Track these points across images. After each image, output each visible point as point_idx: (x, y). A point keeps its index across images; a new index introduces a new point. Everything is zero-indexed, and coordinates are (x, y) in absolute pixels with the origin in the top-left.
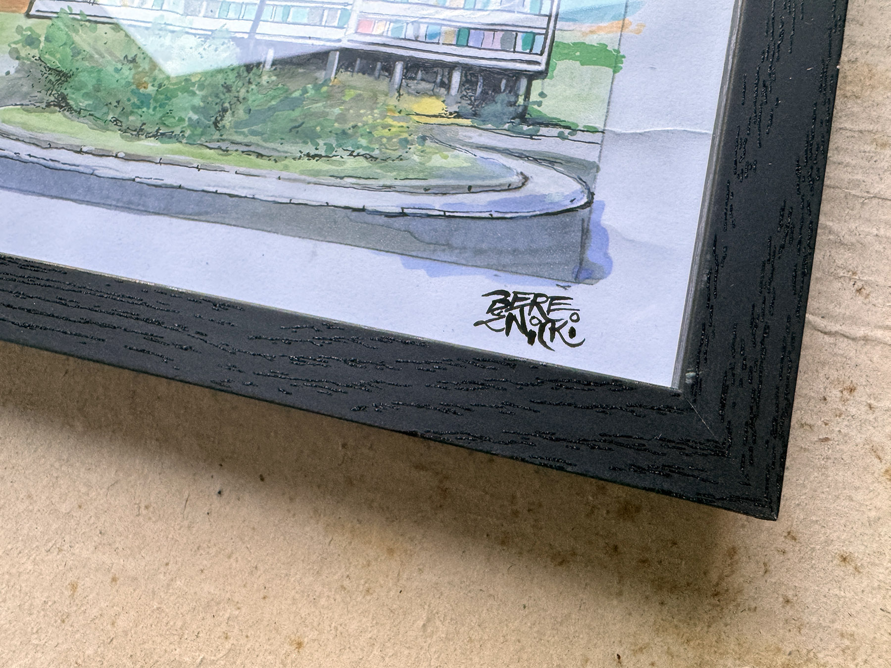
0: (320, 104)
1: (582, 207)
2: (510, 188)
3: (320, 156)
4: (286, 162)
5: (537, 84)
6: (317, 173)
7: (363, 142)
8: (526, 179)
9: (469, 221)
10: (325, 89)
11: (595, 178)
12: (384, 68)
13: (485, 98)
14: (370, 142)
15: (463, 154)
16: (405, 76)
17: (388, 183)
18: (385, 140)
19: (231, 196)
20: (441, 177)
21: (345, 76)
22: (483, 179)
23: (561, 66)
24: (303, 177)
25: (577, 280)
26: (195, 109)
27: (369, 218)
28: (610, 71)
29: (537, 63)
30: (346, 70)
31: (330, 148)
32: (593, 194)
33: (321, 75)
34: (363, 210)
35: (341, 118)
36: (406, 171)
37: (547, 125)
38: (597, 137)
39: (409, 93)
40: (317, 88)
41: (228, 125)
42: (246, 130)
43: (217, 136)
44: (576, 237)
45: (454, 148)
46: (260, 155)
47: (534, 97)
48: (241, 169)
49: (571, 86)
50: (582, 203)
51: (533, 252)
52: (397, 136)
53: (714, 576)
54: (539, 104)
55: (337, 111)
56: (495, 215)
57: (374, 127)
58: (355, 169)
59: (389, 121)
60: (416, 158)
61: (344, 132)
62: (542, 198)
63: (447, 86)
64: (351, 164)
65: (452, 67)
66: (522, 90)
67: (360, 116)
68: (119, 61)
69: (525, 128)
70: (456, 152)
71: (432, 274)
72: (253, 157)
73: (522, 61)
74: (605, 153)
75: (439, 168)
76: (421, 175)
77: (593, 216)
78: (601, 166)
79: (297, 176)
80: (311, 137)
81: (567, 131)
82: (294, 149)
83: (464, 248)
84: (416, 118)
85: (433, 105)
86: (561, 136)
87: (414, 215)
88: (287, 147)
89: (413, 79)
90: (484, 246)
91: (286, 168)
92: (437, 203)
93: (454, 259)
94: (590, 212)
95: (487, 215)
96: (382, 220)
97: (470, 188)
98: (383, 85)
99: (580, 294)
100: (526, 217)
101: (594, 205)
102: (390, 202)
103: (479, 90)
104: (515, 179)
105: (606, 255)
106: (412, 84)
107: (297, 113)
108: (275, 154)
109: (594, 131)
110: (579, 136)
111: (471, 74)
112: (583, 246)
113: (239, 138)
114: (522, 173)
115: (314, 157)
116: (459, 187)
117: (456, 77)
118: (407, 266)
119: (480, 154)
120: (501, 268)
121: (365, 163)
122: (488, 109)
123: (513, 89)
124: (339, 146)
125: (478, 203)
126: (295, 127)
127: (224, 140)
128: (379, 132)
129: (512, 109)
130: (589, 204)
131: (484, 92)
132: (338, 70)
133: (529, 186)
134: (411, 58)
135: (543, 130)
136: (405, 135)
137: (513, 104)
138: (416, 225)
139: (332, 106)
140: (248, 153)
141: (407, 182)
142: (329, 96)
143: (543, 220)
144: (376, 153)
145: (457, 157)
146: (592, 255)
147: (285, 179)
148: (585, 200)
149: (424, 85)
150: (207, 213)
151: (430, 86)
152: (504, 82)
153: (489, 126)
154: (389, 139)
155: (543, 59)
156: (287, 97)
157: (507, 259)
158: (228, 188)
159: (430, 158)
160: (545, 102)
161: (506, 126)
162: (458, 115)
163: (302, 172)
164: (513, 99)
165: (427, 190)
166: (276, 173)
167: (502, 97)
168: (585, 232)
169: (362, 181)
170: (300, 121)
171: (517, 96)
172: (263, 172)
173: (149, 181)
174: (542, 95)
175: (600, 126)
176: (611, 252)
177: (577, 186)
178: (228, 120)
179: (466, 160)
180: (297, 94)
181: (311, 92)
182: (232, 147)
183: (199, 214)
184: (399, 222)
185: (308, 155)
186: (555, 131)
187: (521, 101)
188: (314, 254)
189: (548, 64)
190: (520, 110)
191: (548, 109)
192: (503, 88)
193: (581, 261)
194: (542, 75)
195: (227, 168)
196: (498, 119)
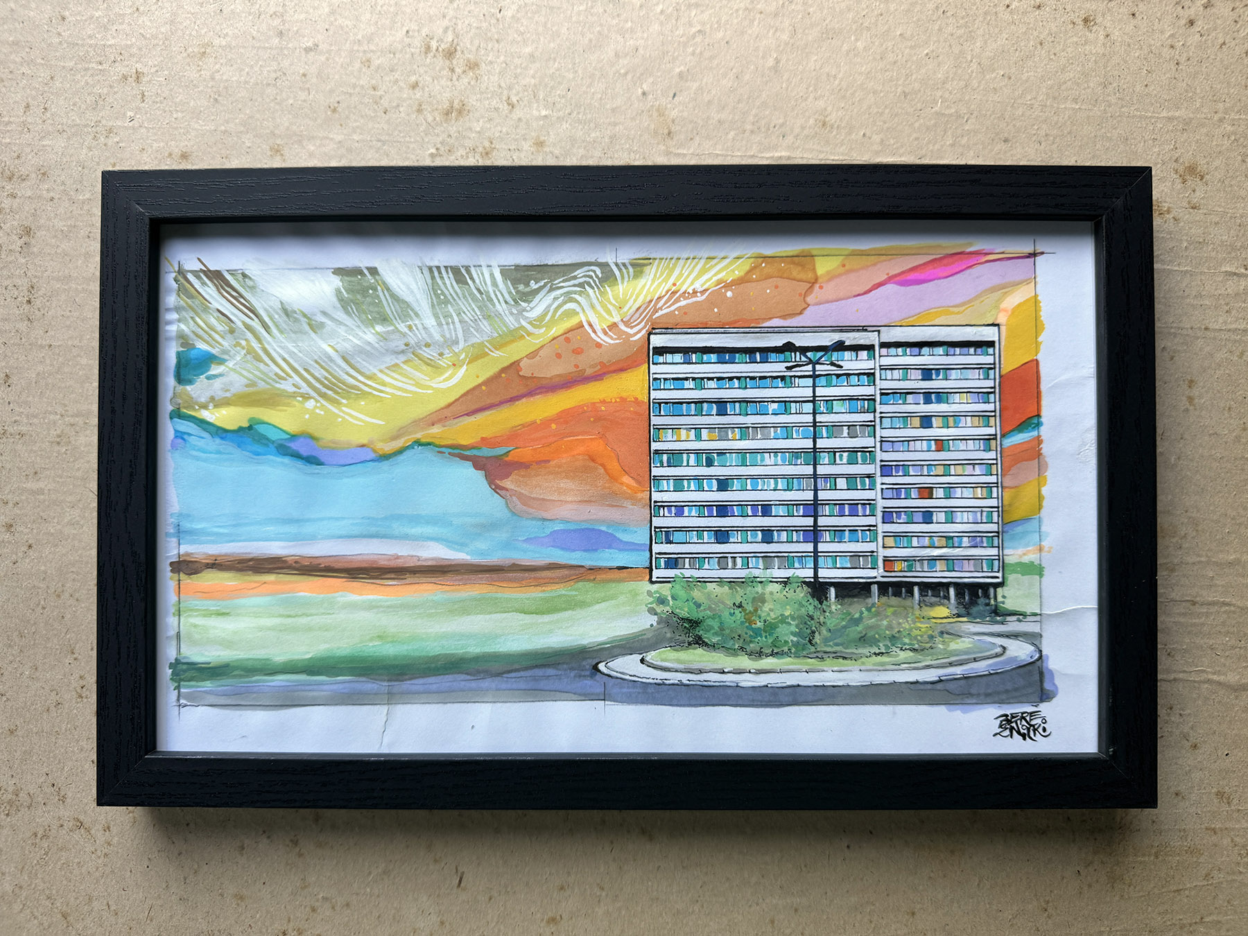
0: (873, 620)
1: (1037, 660)
2: (997, 656)
3: (883, 653)
4: (863, 660)
5: (999, 590)
6: (883, 664)
7: (906, 640)
8: (1004, 648)
9: (980, 679)
10: (873, 609)
11: (1041, 642)
12: (907, 592)
13: (973, 602)
14: (911, 640)
15: (967, 640)
16: (921, 595)
17: (927, 663)
18: (919, 638)
19: (834, 686)
20: (957, 655)
21: (884, 599)
22: (981, 652)
23: (1011, 578)
24: (875, 668)
25: (1042, 701)
26: (792, 633)
27: (922, 687)
28: (1038, 577)
29: (997, 577)
30: (884, 595)
31: (886, 646)
32: (1041, 651)
33: (869, 601)
34: (917, 682)
35: (890, 627)
36: (936, 655)
37: (1010, 615)
38: (1038, 618)
39: (926, 605)
40: (869, 609)
41: (818, 642)
42: (831, 643)
43: (813, 649)
44: (1037, 677)
45: (961, 637)
46: (844, 658)
47: (1000, 599)
48: (835, 669)
49: (1019, 589)
50: (1036, 657)
51: (1016, 690)
52: (926, 632)
53: (1118, 819)
54: (1003, 603)
55: (885, 623)
56: (992, 672)
57: (911, 630)
58: (906, 658)
59: (919, 625)
60: (941, 646)
61: (894, 637)
62: (1014, 659)
63: (947, 597)
64: (903, 655)
65: (947, 585)
66: (992, 595)
67: (900, 624)
68: (731, 607)
69: (998, 618)
70: (963, 639)
71: (964, 712)
72: (841, 660)
73: (988, 577)
74: (1044, 626)
75: (955, 650)
76: (946, 656)
77: (1044, 664)
78: (1043, 634)
79: (871, 667)
80: (874, 642)
81: (1021, 617)
82: (865, 651)
83: (979, 695)
84: (934, 621)
85: (942, 611)
86: (1019, 621)
87: (947, 680)
88: (860, 651)
89: (927, 596)
90: (990, 691)
91: (863, 663)
92: (958, 671)
93: (974, 701)
94: (1042, 662)
95: (987, 673)
96: (929, 686)
97: (975, 659)
98: (908, 602)
99: (1044, 708)
100: (1008, 671)
101: (1043, 658)
102: (931, 675)
103: (967, 598)
104: (999, 650)
105: (1054, 684)
106: (926, 599)
107: (860, 628)
108: (854, 656)
109: (1035, 615)
110: (1029, 618)
111: (961, 588)
112: (1041, 681)
113: (828, 649)
114: (1001, 646)
115: (879, 654)
116: (969, 659)
117: (952, 591)
118: (950, 710)
119: (976, 638)
120: (1001, 702)
121: (911, 654)
122: (974, 610)
123: (987, 596)
124: (893, 645)
125: (981, 667)
126: (862, 637)
127: (818, 652)
128: (916, 632)
129: (988, 608)
130: (1041, 657)
131: (971, 599)
132: (879, 596)
133: (1008, 652)
134: (923, 583)
135: (1009, 618)
136: (930, 632)
137: (988, 604)
138: (951, 686)
139: (881, 620)
140: (837, 658)
141: (938, 662)
142: (878, 614)
143: (1018, 671)
144: (916, 646)
145: (964, 642)
146: (1047, 686)
147: (864, 671)
148: (1038, 655)
149: (934, 599)
150: (821, 700)
151: (938, 599)
152: (980, 591)
153: (978, 620)
154: (921, 636)
155: (1000, 575)
156: (851, 619)
157: (1004, 697)
158: (830, 682)
159: (949, 645)
160: (1006, 601)
161: (988, 619)
162: (959, 616)
163: (874, 665)
164: (987, 601)
165: (951, 664)
166: (857, 667)
167: (982, 601)
168: (1041, 674)
169: (913, 665)
170: (864, 633)
171: (990, 599)
172: (850, 668)
173: (777, 685)
174: (1004, 597)
175: (1038, 612)
176: (1057, 682)
177: (1032, 648)
178: (817, 639)
179: (969, 643)
180: (857, 616)
181: (866, 613)
182: (825, 656)
183: (817, 701)
184: (939, 686)
185: (875, 654)
186: (1015, 618)
187: (992, 602)
188: (894, 713)
189: (1003, 577)
190: (993, 608)
191: (1009, 605)
192: (980, 594)
193: (1042, 689)
194: (1001, 584)
195: (825, 669)
196: (982, 616)
